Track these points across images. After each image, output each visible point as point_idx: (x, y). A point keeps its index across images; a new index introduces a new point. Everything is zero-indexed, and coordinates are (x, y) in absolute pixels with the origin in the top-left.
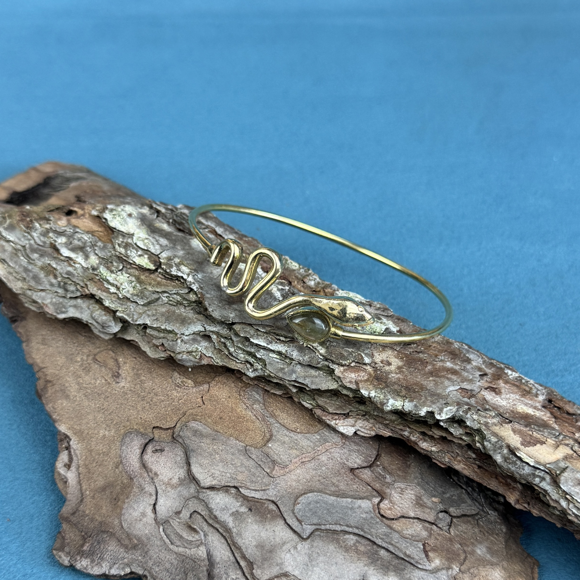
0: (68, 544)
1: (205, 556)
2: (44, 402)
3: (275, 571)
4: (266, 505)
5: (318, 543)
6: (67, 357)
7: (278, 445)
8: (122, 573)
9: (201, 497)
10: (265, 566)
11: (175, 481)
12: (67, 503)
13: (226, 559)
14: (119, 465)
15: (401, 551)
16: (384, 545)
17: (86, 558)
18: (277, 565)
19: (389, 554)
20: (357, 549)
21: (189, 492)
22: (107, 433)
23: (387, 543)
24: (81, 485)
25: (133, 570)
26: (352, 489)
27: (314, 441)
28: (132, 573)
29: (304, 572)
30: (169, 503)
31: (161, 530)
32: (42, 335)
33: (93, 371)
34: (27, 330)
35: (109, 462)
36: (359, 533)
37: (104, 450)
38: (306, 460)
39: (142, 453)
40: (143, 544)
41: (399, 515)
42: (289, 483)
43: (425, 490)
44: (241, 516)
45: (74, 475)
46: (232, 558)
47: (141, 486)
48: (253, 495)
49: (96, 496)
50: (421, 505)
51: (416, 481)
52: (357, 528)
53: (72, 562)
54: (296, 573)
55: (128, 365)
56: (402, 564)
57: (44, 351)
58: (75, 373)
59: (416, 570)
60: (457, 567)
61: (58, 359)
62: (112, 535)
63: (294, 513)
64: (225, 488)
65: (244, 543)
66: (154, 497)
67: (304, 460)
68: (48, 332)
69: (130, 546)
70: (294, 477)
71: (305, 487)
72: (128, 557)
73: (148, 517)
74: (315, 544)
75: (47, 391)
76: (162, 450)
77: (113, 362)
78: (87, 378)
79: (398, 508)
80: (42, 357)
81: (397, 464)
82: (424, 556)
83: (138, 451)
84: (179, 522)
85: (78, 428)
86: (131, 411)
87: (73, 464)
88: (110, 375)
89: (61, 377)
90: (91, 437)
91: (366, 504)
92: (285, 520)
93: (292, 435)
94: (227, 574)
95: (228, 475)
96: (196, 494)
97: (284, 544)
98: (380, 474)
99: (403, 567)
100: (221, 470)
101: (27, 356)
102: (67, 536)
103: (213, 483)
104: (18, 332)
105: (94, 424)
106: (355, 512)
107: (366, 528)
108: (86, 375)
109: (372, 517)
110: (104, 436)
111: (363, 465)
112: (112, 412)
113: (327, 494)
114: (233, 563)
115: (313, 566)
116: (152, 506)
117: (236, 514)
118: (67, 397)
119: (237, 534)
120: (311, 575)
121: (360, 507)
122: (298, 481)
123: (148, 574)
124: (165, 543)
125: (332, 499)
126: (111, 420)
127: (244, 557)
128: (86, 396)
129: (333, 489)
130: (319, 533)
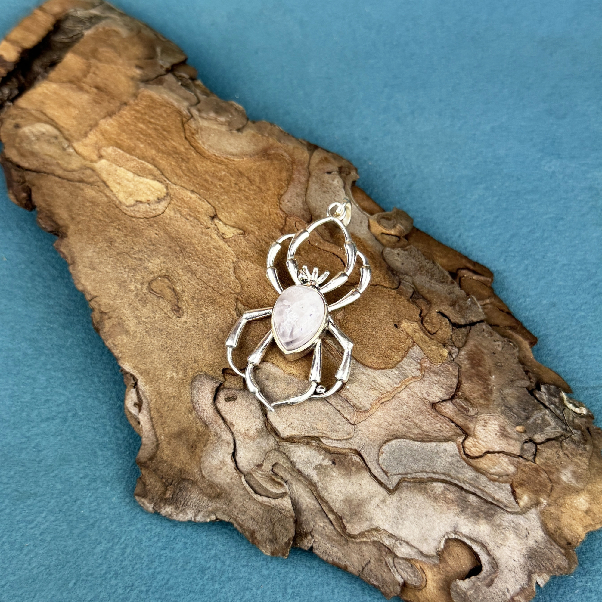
0: (150, 490)
1: (290, 506)
2: (103, 337)
3: (365, 526)
4: (349, 457)
5: (406, 494)
6: (120, 285)
7: (357, 386)
8: (208, 520)
9: (281, 449)
10: (355, 520)
11: (252, 432)
12: (142, 447)
13: (312, 507)
14: (192, 411)
15: (489, 495)
16: (472, 489)
17: (170, 505)
18: (367, 520)
19: (478, 499)
20: (446, 498)
21: (268, 444)
22: (175, 375)
23: (474, 487)
24: (154, 429)
25: (219, 517)
26: (436, 429)
27: (392, 377)
28: (217, 519)
29: (394, 525)
30: (249, 455)
31: (243, 479)
32: (88, 257)
33: (150, 303)
34: (70, 250)
35: (181, 407)
36: (446, 479)
37: (174, 394)
38: (386, 399)
39: (215, 398)
40: (226, 493)
41: (484, 450)
42: (371, 429)
43: (509, 419)
44: (325, 469)
45: (146, 418)
46: (318, 506)
47: (217, 434)
48: (335, 445)
49: (172, 443)
50: (506, 436)
51: (499, 410)
52: (444, 474)
53: (157, 509)
54: (387, 527)
55: (186, 294)
56: (492, 509)
57: (93, 276)
58: (130, 304)
59: (506, 514)
60: (545, 499)
61: (110, 286)
62: (194, 483)
63: (379, 464)
64: (305, 440)
65: (330, 498)
66: (232, 446)
67: (384, 400)
68: (95, 254)
69: (213, 495)
70: (376, 422)
71: (388, 432)
72: (212, 505)
73: (229, 466)
74: (403, 496)
75: (104, 324)
76: (234, 399)
77: (170, 292)
78: (145, 310)
79: (483, 443)
80: (93, 283)
81: (478, 390)
82: (512, 499)
83: (210, 396)
84: (262, 474)
85: (143, 368)
86: (197, 351)
87: (144, 406)
88: (169, 308)
89: (117, 308)
90: (159, 379)
91: (451, 447)
92: (370, 471)
93: (369, 371)
94: (314, 521)
95: (308, 424)
96: (276, 447)
97: (371, 498)
98: (463, 407)
99: (493, 512)
100: (300, 418)
101: (76, 282)
102: (148, 482)
103: (294, 433)
104: (61, 252)
105: (159, 363)
106: (441, 457)
107: (453, 473)
108: (143, 306)
109: (458, 461)
110: (172, 378)
111: (445, 399)
112: (178, 351)
113: (410, 438)
114: (320, 511)
115: (403, 519)
116: (230, 456)
117: (319, 468)
118: (127, 332)
119: (322, 488)
120: (402, 529)
121: (446, 450)
122: (379, 426)
123: (234, 522)
124: (249, 493)
125: (416, 444)
126: (178, 360)
127: (331, 511)
128: (146, 332)
129: (416, 431)
130: (406, 483)
